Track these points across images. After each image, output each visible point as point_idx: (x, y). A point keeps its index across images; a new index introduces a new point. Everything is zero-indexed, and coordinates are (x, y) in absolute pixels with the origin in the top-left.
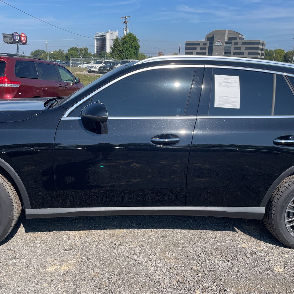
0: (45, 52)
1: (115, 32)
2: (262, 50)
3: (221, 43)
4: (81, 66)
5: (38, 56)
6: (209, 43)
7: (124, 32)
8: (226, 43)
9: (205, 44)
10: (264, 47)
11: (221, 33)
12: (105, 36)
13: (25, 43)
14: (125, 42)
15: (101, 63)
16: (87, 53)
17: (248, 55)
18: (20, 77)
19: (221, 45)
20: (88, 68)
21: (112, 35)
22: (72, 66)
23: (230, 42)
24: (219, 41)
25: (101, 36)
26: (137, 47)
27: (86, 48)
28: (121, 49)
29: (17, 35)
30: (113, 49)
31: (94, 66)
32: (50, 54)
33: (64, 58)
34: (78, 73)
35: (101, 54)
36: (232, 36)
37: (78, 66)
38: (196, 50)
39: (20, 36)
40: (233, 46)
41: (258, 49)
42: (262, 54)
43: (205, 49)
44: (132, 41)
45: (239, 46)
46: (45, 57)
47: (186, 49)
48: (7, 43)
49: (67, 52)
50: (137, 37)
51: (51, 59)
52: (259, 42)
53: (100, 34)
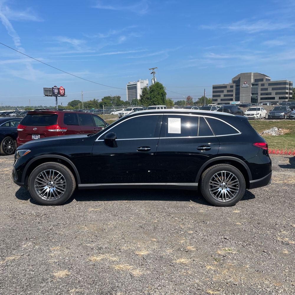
0: (81, 101)
1: (146, 81)
2: (290, 89)
3: (247, 85)
4: (113, 113)
5: (75, 105)
6: (236, 86)
7: (152, 81)
8: (253, 85)
9: (232, 87)
10: (291, 87)
11: (247, 76)
12: (136, 84)
13: (63, 95)
14: (153, 90)
15: (130, 110)
16: (120, 100)
17: (276, 94)
18: (67, 125)
19: (248, 87)
20: (119, 115)
21: (142, 84)
22: (105, 113)
23: (256, 83)
24: (245, 83)
25: (132, 85)
26: (163, 94)
27: (119, 97)
28: (149, 97)
29: (56, 89)
30: (141, 97)
31: (125, 113)
32: (85, 103)
33: (99, 106)
34: (111, 119)
35: (133, 101)
36: (258, 78)
37: (111, 113)
38: (223, 92)
39: (59, 89)
40: (260, 87)
41: (285, 88)
42: (289, 93)
43: (232, 91)
44: (158, 89)
45: (265, 87)
46: (81, 106)
47: (214, 92)
48: (48, 96)
49: (101, 101)
50: (163, 86)
51: (87, 108)
52: (286, 82)
53: (132, 83)
